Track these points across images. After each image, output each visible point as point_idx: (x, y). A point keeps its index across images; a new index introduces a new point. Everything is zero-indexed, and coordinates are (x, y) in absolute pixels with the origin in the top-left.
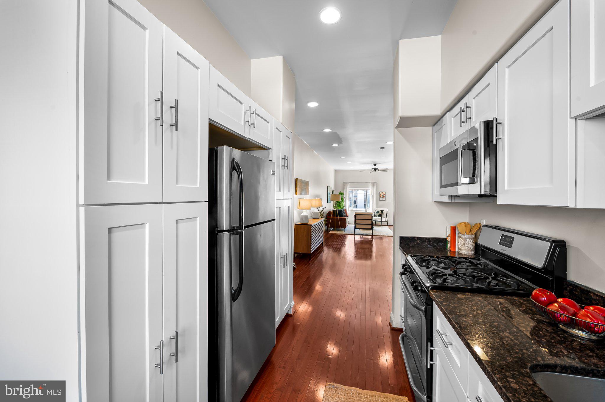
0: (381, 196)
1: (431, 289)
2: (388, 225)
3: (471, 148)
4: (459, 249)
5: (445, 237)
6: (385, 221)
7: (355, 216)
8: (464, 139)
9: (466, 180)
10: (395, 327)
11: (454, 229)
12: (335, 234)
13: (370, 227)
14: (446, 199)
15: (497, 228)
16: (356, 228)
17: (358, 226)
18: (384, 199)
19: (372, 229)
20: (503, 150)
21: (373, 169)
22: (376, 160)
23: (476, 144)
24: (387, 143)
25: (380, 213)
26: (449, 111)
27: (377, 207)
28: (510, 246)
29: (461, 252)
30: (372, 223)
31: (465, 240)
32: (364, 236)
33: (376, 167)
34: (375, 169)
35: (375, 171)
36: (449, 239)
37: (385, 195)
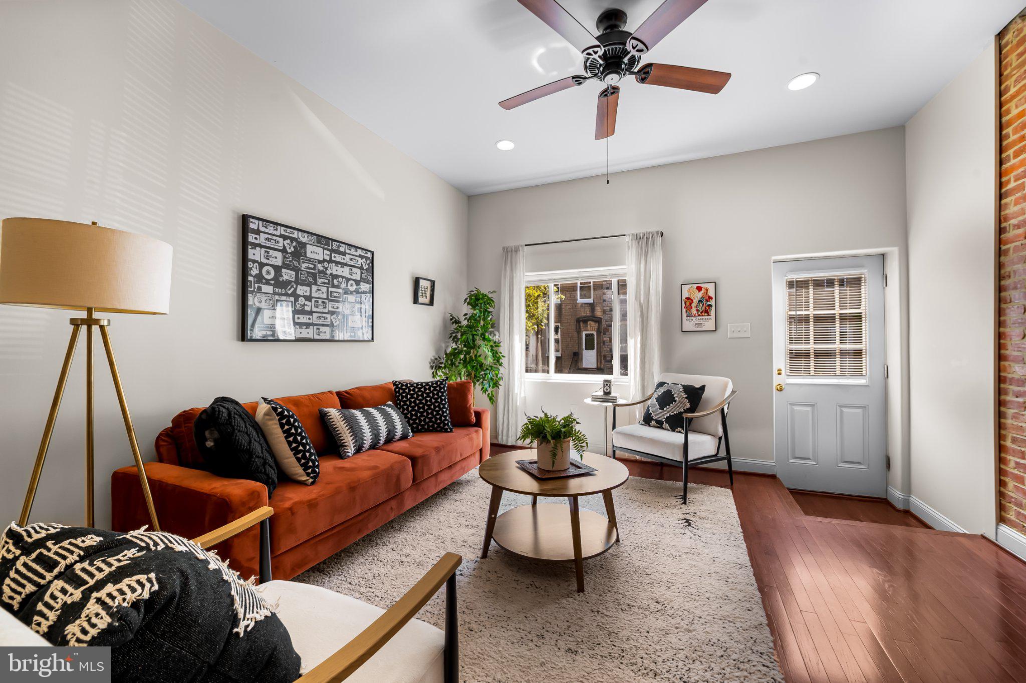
0: (689, 308)
18: (709, 324)
25: (681, 405)
27: (667, 366)
37: (712, 303)
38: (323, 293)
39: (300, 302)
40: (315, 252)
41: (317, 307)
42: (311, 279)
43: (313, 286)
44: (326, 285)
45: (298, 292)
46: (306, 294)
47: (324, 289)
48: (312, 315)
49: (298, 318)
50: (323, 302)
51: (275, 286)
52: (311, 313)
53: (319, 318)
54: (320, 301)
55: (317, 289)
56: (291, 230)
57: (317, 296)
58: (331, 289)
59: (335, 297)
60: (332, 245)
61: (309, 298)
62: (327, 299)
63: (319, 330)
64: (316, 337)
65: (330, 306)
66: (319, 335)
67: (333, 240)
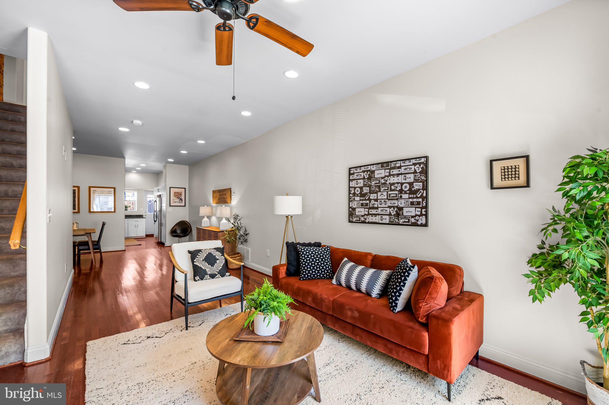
38: (384, 196)
39: (372, 203)
40: (380, 173)
41: (381, 205)
42: (377, 189)
43: (378, 193)
44: (386, 191)
45: (371, 198)
46: (375, 198)
47: (385, 194)
48: (378, 209)
49: (371, 211)
50: (384, 201)
51: (360, 196)
52: (377, 208)
53: (382, 210)
54: (383, 201)
55: (381, 194)
56: (367, 167)
57: (381, 198)
58: (389, 193)
59: (392, 197)
60: (391, 165)
61: (376, 200)
62: (387, 199)
63: (382, 217)
64: (380, 222)
65: (389, 203)
66: (382, 220)
67: (391, 162)
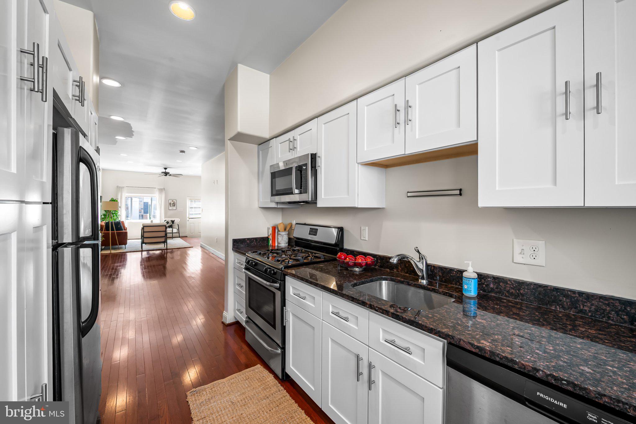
0: (170, 205)
1: (284, 269)
2: (179, 237)
3: (300, 169)
4: (278, 243)
5: (267, 236)
6: (177, 233)
7: (143, 228)
8: (295, 162)
9: (297, 191)
10: (229, 323)
11: (274, 228)
12: (111, 253)
13: (163, 240)
14: (273, 205)
15: (305, 224)
16: (143, 243)
17: (146, 241)
18: (175, 208)
19: (165, 242)
20: (321, 174)
21: (163, 173)
22: (167, 163)
23: (305, 167)
24: (190, 148)
25: (170, 223)
26: (276, 137)
27: (165, 217)
28: (315, 235)
29: (280, 245)
30: (166, 235)
31: (283, 236)
32: (151, 252)
33: (167, 171)
34: (166, 174)
35: (166, 175)
36: (271, 237)
37: (175, 204)
